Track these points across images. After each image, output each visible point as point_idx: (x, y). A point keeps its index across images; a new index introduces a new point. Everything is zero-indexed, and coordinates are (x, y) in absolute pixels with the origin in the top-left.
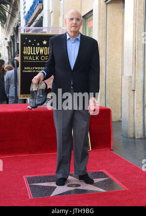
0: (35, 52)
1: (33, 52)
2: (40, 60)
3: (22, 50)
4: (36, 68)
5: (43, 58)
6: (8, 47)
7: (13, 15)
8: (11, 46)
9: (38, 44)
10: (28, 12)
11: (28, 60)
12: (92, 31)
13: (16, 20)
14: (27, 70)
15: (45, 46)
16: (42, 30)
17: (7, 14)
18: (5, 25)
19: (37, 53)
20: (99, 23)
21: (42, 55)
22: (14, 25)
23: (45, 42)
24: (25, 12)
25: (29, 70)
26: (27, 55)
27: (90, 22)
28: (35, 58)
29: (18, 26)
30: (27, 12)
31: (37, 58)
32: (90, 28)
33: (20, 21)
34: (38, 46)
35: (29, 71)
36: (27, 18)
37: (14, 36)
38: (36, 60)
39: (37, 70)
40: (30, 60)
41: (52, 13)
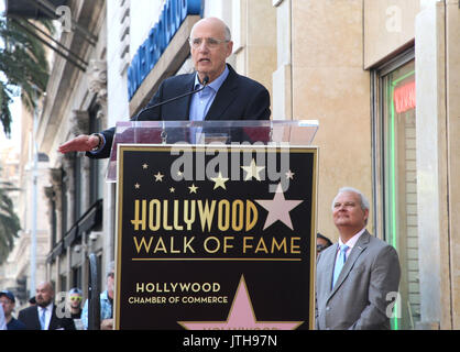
0: (181, 222)
1: (170, 222)
2: (200, 252)
3: (128, 214)
4: (184, 287)
5: (212, 245)
6: (50, 193)
8: (63, 187)
9: (193, 189)
11: (151, 254)
14: (145, 295)
15: (220, 195)
19: (189, 223)
21: (207, 234)
23: (220, 181)
25: (155, 294)
26: (147, 233)
27: (402, 91)
28: (179, 245)
31: (187, 245)
34: (191, 197)
35: (154, 300)
38: (182, 255)
39: (186, 293)
40: (160, 254)
41: (241, 56)
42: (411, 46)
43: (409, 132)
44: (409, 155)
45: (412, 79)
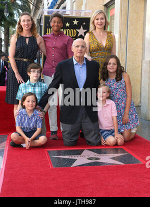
7: (37, 7)
10: (52, 3)
12: (114, 19)
15: (67, 28)
16: (65, 12)
17: (31, 6)
20: (121, 10)
22: (38, 17)
23: (68, 25)
24: (49, 4)
27: (112, 10)
30: (50, 3)
32: (111, 17)
41: (75, 3)
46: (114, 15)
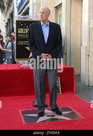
1: (24, 32)
3: (17, 30)
4: (26, 42)
6: (6, 26)
7: (9, 5)
9: (27, 27)
10: (19, 4)
11: (21, 37)
13: (11, 8)
14: (20, 43)
16: (29, 17)
17: (5, 4)
18: (4, 12)
19: (27, 32)
20: (66, 12)
22: (10, 12)
24: (17, 3)
25: (21, 43)
26: (20, 34)
27: (60, 11)
28: (25, 35)
29: (13, 13)
33: (14, 9)
35: (21, 44)
36: (19, 8)
37: (9, 19)
38: (26, 37)
39: (26, 43)
40: (22, 37)
41: (35, 5)
42: (61, 3)
43: (61, 17)
44: (61, 21)
45: (61, 9)
46: (62, 14)
